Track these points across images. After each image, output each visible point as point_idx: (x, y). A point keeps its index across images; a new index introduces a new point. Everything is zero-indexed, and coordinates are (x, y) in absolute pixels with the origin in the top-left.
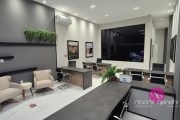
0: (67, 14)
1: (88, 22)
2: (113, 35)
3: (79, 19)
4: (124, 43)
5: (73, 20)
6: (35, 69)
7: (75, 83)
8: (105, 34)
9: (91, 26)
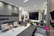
0: (22, 9)
1: (26, 11)
2: (32, 14)
4: (34, 16)
5: (23, 10)
6: (14, 22)
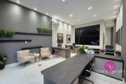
2: (81, 31)
3: (63, 23)
5: (61, 23)
6: (41, 47)
7: (61, 56)
8: (77, 31)
9: (70, 27)
